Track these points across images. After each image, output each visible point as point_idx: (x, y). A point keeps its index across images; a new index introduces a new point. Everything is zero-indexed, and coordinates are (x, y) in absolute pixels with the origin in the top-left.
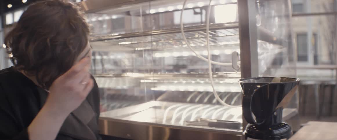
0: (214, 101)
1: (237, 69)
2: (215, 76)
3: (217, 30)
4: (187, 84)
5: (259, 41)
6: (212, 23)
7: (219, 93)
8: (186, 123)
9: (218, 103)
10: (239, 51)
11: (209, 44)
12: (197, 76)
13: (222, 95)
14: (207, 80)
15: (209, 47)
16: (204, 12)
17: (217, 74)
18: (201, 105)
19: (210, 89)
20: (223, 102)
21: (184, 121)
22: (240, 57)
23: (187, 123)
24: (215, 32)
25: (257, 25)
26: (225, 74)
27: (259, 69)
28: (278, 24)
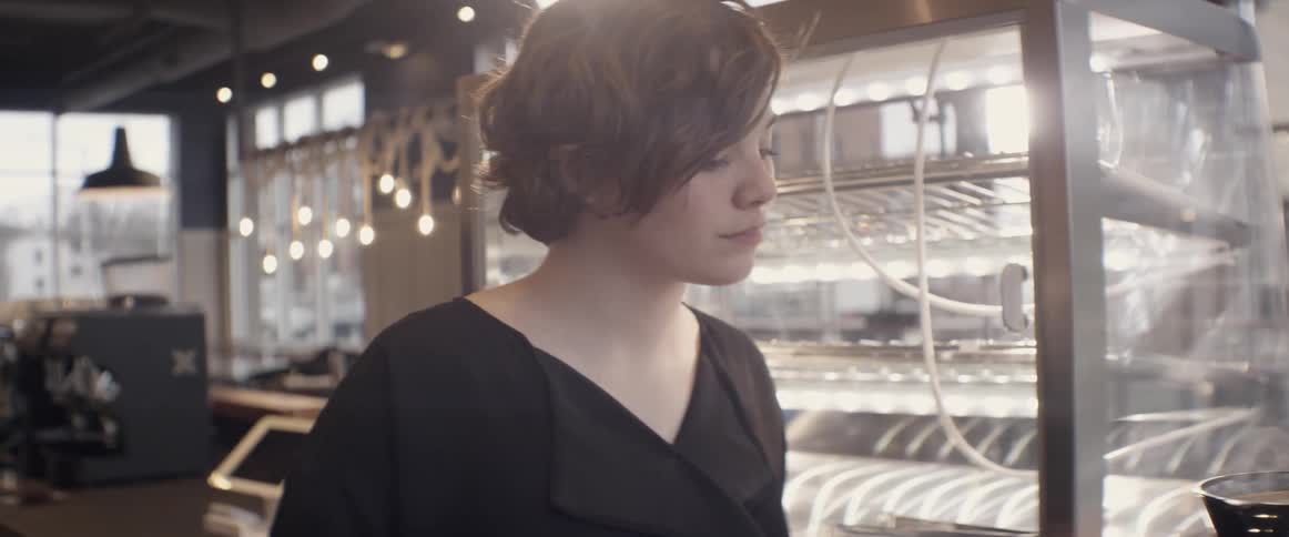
0: (945, 450)
1: (1022, 328)
2: (947, 355)
3: (998, 181)
5: (1108, 225)
6: (971, 152)
7: (960, 421)
9: (957, 459)
10: (1026, 260)
11: (925, 238)
14: (918, 372)
15: (924, 248)
16: (950, 111)
17: (955, 348)
18: (930, 467)
20: (976, 455)
22: (1031, 283)
24: (989, 187)
25: (1103, 163)
26: (983, 348)
27: (1109, 329)
28: (1203, 158)
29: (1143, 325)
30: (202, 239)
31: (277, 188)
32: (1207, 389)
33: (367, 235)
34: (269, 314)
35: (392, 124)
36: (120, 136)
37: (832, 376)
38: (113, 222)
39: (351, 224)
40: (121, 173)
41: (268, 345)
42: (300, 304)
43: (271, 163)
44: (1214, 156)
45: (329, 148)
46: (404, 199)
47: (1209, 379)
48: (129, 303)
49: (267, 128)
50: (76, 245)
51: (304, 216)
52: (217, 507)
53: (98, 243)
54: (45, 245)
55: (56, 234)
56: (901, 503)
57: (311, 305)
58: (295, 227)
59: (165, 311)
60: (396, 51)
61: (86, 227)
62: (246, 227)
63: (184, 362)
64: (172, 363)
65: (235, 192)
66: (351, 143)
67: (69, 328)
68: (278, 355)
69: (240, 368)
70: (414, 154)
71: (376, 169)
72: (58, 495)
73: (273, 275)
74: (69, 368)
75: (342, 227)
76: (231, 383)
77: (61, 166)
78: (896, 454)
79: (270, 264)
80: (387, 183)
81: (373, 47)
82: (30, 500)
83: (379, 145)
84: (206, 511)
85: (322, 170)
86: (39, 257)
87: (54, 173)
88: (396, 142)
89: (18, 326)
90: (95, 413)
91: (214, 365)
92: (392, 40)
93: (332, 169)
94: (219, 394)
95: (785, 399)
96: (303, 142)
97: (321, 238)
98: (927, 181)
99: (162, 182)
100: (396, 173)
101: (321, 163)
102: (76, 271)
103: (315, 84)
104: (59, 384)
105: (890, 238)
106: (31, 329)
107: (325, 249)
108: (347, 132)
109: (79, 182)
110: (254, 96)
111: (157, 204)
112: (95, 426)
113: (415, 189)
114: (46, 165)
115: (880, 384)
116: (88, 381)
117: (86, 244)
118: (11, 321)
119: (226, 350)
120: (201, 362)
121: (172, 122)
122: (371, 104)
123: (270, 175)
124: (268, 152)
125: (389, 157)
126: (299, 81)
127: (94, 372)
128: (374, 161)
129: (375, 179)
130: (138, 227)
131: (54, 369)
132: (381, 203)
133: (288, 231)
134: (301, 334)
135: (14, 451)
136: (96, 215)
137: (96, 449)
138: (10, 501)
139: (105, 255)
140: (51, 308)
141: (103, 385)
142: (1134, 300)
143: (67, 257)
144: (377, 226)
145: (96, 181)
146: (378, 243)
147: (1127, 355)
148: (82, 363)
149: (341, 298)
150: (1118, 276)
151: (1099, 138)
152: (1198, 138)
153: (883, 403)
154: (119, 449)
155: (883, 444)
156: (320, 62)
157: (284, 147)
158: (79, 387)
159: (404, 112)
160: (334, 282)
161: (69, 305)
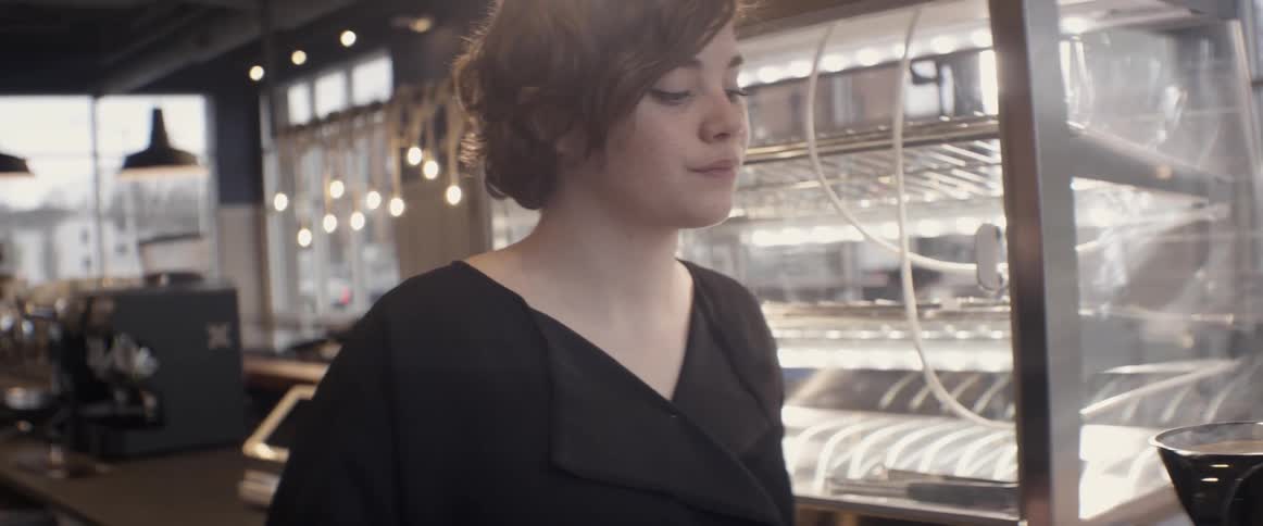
1: (998, 286)
2: (930, 313)
4: (844, 342)
5: (1078, 185)
7: (939, 373)
8: (831, 486)
10: (1001, 222)
12: (875, 313)
13: (950, 380)
15: (903, 209)
16: (947, 72)
17: (937, 306)
19: (911, 360)
20: (962, 410)
21: (827, 479)
22: (1005, 243)
23: (836, 487)
25: (1073, 124)
26: (963, 305)
27: (1081, 285)
28: (1178, 114)
29: (1121, 278)
30: (240, 214)
31: (311, 162)
32: (1188, 342)
33: (397, 207)
34: (308, 286)
35: (418, 98)
36: (157, 116)
37: (834, 334)
38: (156, 201)
39: (382, 195)
40: (159, 153)
41: (307, 316)
42: (338, 275)
43: (302, 139)
44: (1190, 113)
45: (359, 123)
46: (431, 170)
47: (1190, 332)
48: (164, 281)
49: (299, 104)
50: (121, 224)
51: (336, 190)
52: (252, 475)
53: (141, 221)
54: (91, 226)
55: (98, 216)
56: (901, 458)
57: (349, 276)
58: (327, 201)
59: (197, 287)
60: (422, 25)
61: (129, 207)
62: (280, 202)
63: (218, 336)
64: (206, 337)
65: (271, 167)
66: (379, 117)
67: (108, 306)
68: (317, 326)
69: (281, 340)
70: (440, 126)
71: (404, 142)
72: (102, 468)
73: (310, 247)
74: (109, 344)
75: (373, 200)
76: (270, 354)
77: (103, 147)
78: (900, 408)
79: (304, 237)
80: (415, 155)
81: (399, 22)
82: (76, 473)
83: (406, 119)
84: (242, 478)
85: (351, 145)
86: (85, 237)
87: (95, 155)
88: (423, 115)
89: (60, 306)
90: (135, 388)
91: (250, 337)
92: (418, 15)
93: (361, 143)
94: (252, 365)
95: (787, 358)
96: (333, 117)
97: (353, 210)
98: (906, 145)
99: (199, 161)
100: (423, 145)
101: (349, 137)
102: (122, 250)
103: (344, 59)
104: (99, 360)
105: (885, 200)
106: (71, 308)
107: (357, 222)
108: (375, 106)
109: (118, 162)
110: (285, 74)
111: (195, 181)
112: (135, 398)
113: (442, 160)
114: (87, 147)
115: (880, 341)
116: (127, 355)
117: (130, 223)
118: (54, 301)
119: (266, 322)
120: (235, 334)
121: (208, 101)
122: (399, 77)
123: (303, 150)
124: (300, 128)
125: (416, 129)
126: (329, 57)
127: (134, 349)
128: (401, 134)
129: (403, 151)
130: (179, 203)
131: (95, 346)
132: (410, 174)
133: (322, 206)
134: (340, 305)
135: (61, 427)
136: (138, 192)
137: (137, 422)
138: (57, 474)
139: (147, 234)
140: (91, 288)
141: (142, 361)
142: (1113, 254)
143: (111, 236)
144: (407, 197)
145: (135, 162)
146: (408, 213)
147: (1105, 309)
148: (121, 341)
149: (378, 269)
150: (1093, 233)
151: (1068, 101)
152: (1173, 95)
153: (883, 360)
154: (159, 422)
155: (888, 399)
156: (348, 38)
157: (316, 123)
158: (120, 364)
159: (428, 86)
160: (371, 254)
161: (109, 285)
